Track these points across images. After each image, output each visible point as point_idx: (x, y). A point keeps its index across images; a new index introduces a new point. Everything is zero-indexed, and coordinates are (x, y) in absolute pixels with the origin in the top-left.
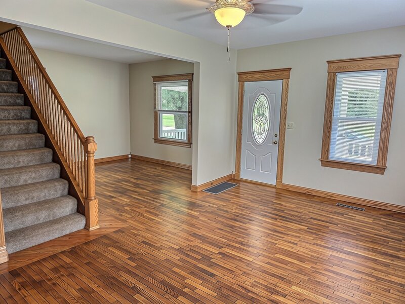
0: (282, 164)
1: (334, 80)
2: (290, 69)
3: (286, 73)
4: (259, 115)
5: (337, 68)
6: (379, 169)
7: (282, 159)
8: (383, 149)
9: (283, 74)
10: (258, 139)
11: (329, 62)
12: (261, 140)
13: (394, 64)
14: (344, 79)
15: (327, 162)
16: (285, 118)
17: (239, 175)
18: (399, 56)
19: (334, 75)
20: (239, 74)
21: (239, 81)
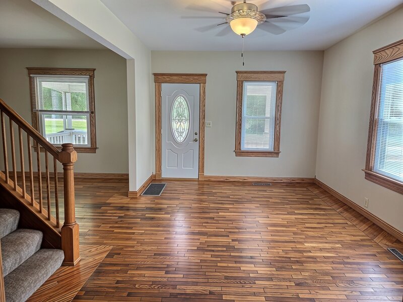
0: (203, 159)
1: (242, 87)
2: (205, 75)
3: (203, 78)
4: (179, 115)
5: (243, 77)
6: (275, 153)
7: (203, 154)
8: (277, 139)
9: (199, 78)
10: (179, 138)
11: (237, 72)
12: (182, 139)
13: (281, 78)
14: (249, 87)
15: (239, 152)
16: (204, 118)
17: (160, 174)
18: (284, 72)
19: (242, 83)
20: (155, 75)
21: (155, 82)
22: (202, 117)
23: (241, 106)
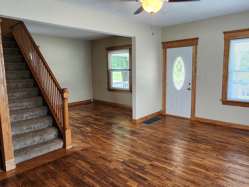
0: (195, 104)
1: (229, 44)
2: (198, 39)
3: (195, 41)
4: (178, 70)
7: (195, 100)
9: (193, 42)
10: (178, 87)
11: (224, 33)
12: (180, 87)
15: (226, 102)
17: (165, 112)
19: (229, 41)
20: (163, 43)
21: (163, 48)
22: (195, 71)
23: (228, 61)
